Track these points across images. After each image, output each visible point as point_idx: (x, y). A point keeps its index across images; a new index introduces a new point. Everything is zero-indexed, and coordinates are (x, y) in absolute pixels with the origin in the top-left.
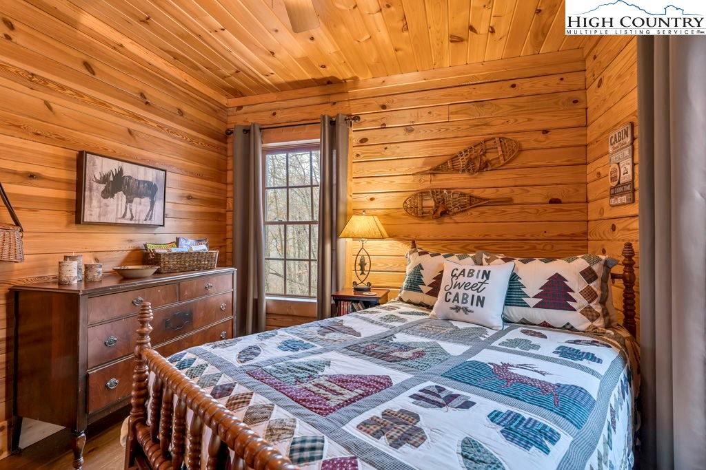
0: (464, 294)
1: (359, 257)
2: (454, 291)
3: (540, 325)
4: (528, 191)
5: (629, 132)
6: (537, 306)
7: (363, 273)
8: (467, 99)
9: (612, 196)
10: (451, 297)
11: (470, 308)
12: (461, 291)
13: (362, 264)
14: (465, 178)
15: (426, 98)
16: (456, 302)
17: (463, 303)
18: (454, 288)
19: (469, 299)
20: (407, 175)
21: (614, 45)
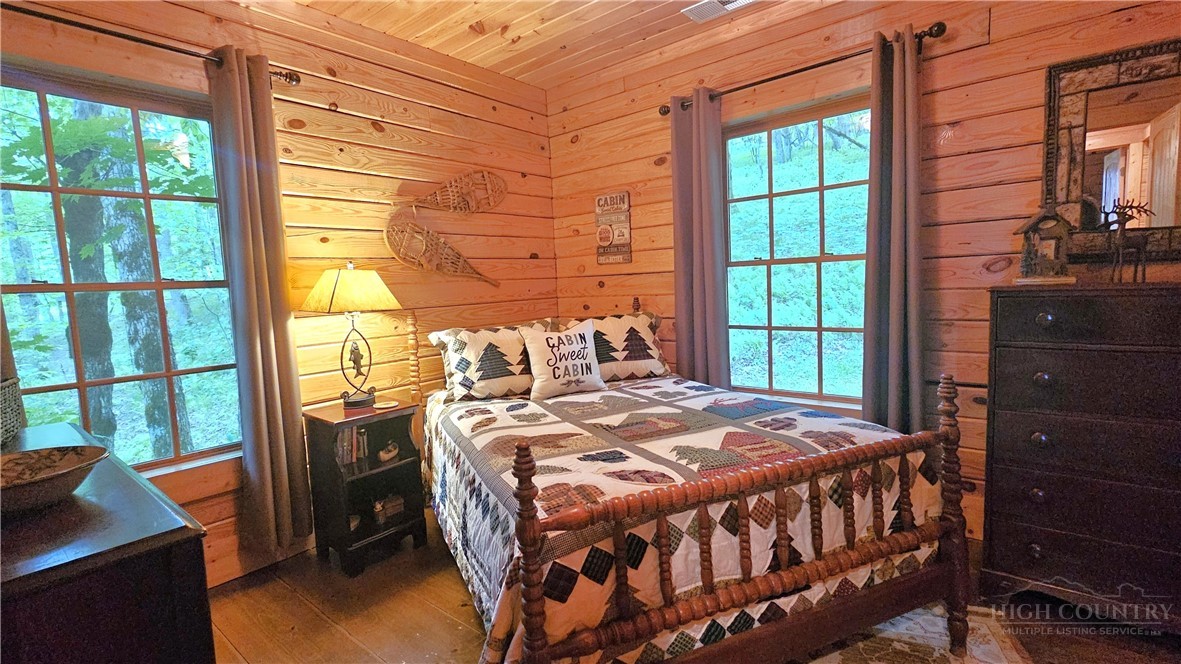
0: (574, 365)
1: (349, 347)
2: (562, 365)
3: (644, 377)
4: (514, 244)
5: (626, 200)
6: (626, 359)
7: (359, 373)
8: (449, 106)
9: (599, 254)
10: (561, 372)
11: (582, 378)
12: (570, 363)
13: (356, 358)
14: (456, 220)
15: (398, 83)
16: (567, 377)
17: (575, 375)
18: (561, 360)
19: (580, 370)
20: (378, 203)
21: (602, 110)
